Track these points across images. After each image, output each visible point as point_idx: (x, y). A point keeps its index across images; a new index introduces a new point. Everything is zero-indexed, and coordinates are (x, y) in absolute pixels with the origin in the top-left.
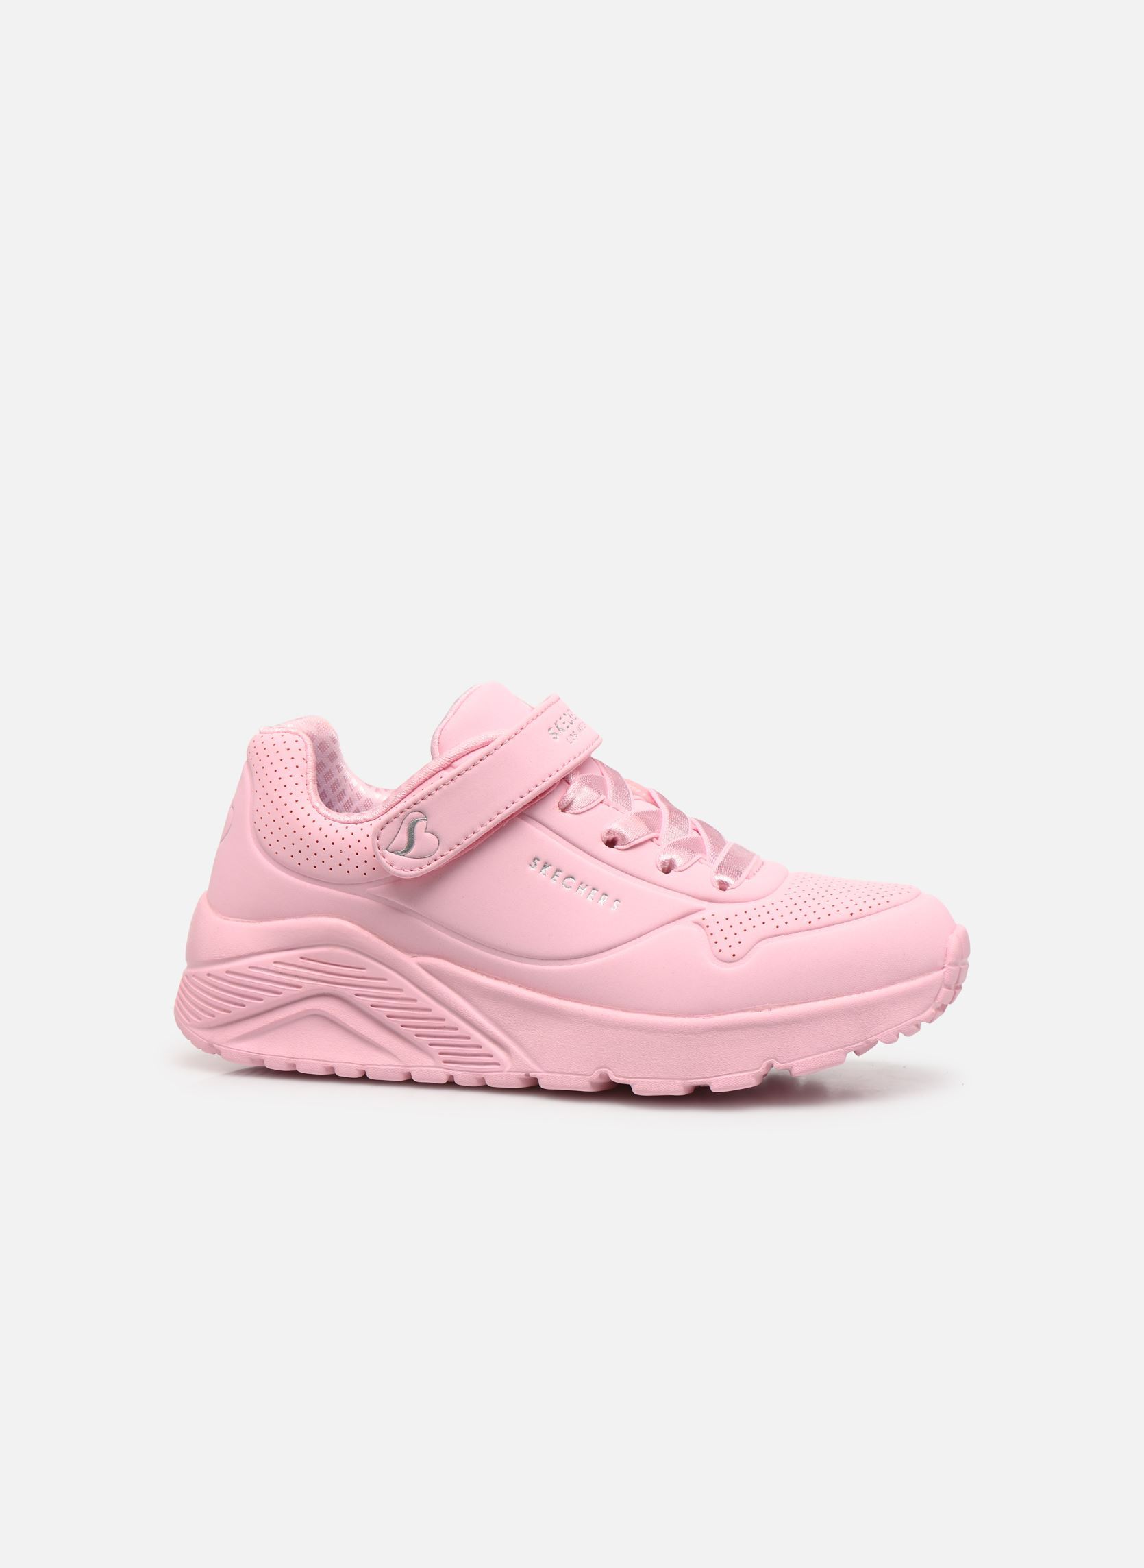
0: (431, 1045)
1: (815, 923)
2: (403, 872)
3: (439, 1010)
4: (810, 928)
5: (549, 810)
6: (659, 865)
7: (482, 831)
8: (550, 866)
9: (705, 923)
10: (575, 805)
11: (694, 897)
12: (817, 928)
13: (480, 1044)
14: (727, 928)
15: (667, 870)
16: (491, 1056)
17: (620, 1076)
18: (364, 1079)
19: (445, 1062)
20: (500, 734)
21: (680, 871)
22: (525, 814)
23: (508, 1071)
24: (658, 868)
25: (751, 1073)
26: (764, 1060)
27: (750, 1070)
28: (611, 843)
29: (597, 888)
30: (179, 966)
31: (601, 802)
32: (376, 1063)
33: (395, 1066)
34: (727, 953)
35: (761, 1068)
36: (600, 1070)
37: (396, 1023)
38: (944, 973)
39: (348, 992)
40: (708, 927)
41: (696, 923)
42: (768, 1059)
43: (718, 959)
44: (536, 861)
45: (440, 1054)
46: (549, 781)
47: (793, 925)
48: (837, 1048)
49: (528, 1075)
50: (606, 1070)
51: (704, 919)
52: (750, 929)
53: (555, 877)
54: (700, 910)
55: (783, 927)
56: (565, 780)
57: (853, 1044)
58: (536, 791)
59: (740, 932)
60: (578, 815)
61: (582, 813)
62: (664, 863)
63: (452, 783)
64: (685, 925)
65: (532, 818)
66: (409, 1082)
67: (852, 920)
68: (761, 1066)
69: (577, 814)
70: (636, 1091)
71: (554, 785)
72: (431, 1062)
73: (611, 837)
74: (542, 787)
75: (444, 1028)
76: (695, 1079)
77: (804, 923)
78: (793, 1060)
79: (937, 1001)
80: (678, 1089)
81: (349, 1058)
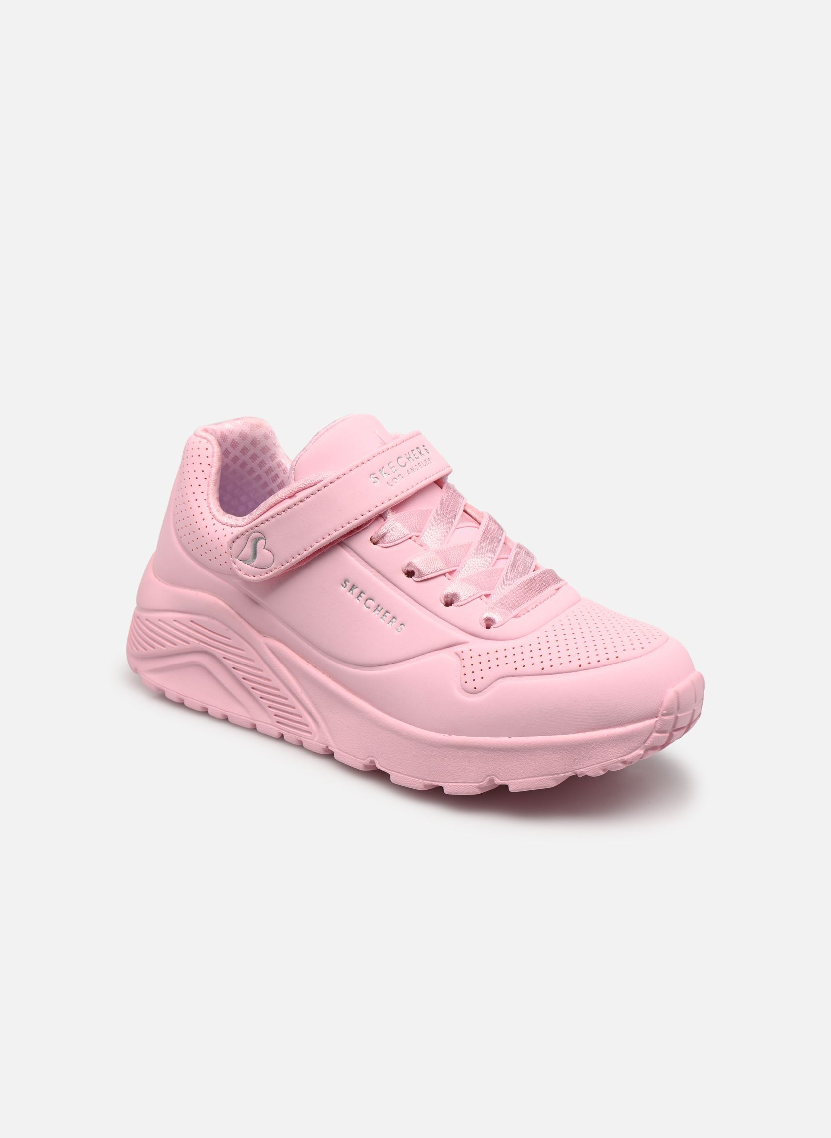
0: (269, 707)
1: (548, 669)
2: (248, 577)
3: (276, 682)
4: (543, 673)
5: (362, 542)
6: (442, 599)
7: (305, 554)
8: (357, 588)
9: (463, 656)
10: (386, 539)
11: (462, 630)
12: (548, 674)
13: (301, 715)
14: (476, 663)
15: (448, 604)
16: (307, 726)
17: (382, 767)
18: (226, 719)
19: (278, 722)
20: (328, 475)
21: (458, 606)
22: (344, 543)
23: (315, 741)
24: (441, 601)
25: (475, 784)
26: (487, 776)
27: (475, 783)
28: (410, 574)
29: (390, 612)
30: (131, 605)
31: (410, 538)
32: (235, 711)
33: (246, 717)
34: (471, 686)
35: (484, 782)
36: (370, 758)
37: (248, 684)
38: (656, 721)
39: (220, 653)
40: (463, 659)
41: (457, 654)
42: (491, 776)
43: (463, 689)
44: (347, 582)
45: (275, 715)
46: (368, 515)
47: (529, 669)
48: (548, 775)
49: (327, 747)
50: (374, 759)
51: (463, 652)
52: (494, 668)
53: (360, 598)
54: (463, 643)
55: (521, 670)
56: (381, 516)
57: (562, 774)
58: (354, 523)
59: (485, 669)
60: (386, 549)
61: (389, 547)
62: (446, 597)
63: (283, 514)
64: (447, 655)
65: (347, 546)
66: (254, 729)
67: (579, 671)
68: (484, 781)
69: (386, 547)
70: (392, 779)
71: (371, 520)
72: (268, 720)
73: (410, 569)
74: (361, 520)
75: (279, 696)
76: (432, 781)
77: (538, 668)
78: (510, 780)
79: (646, 744)
80: (419, 785)
81: (218, 703)
